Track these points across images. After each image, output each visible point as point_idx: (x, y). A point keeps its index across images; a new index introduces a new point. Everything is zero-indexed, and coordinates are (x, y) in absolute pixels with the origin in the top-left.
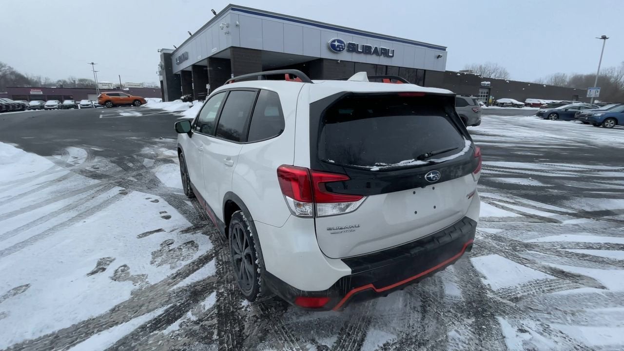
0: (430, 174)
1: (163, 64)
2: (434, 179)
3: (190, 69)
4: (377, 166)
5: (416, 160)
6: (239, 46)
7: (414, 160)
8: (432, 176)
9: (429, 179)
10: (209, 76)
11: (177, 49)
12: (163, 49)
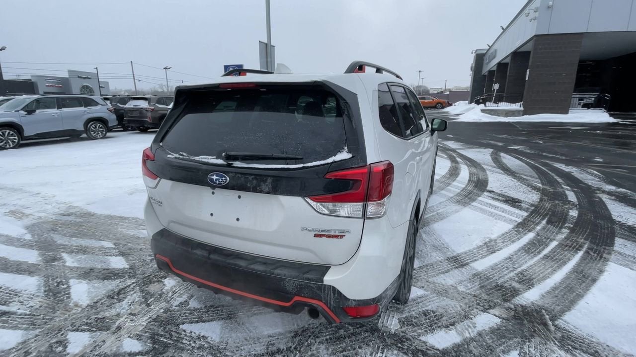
0: (213, 175)
1: (474, 65)
2: (218, 182)
3: (495, 68)
4: (180, 155)
5: (217, 158)
6: (546, 33)
7: (215, 157)
8: (215, 177)
9: (212, 180)
10: (508, 74)
11: (490, 47)
12: (477, 50)
